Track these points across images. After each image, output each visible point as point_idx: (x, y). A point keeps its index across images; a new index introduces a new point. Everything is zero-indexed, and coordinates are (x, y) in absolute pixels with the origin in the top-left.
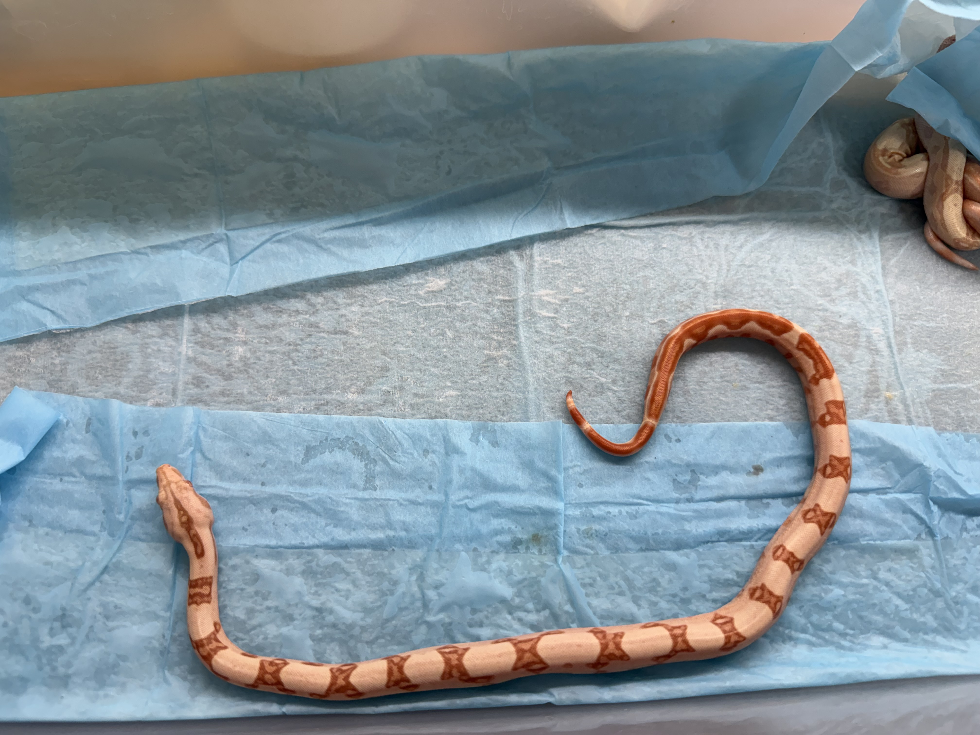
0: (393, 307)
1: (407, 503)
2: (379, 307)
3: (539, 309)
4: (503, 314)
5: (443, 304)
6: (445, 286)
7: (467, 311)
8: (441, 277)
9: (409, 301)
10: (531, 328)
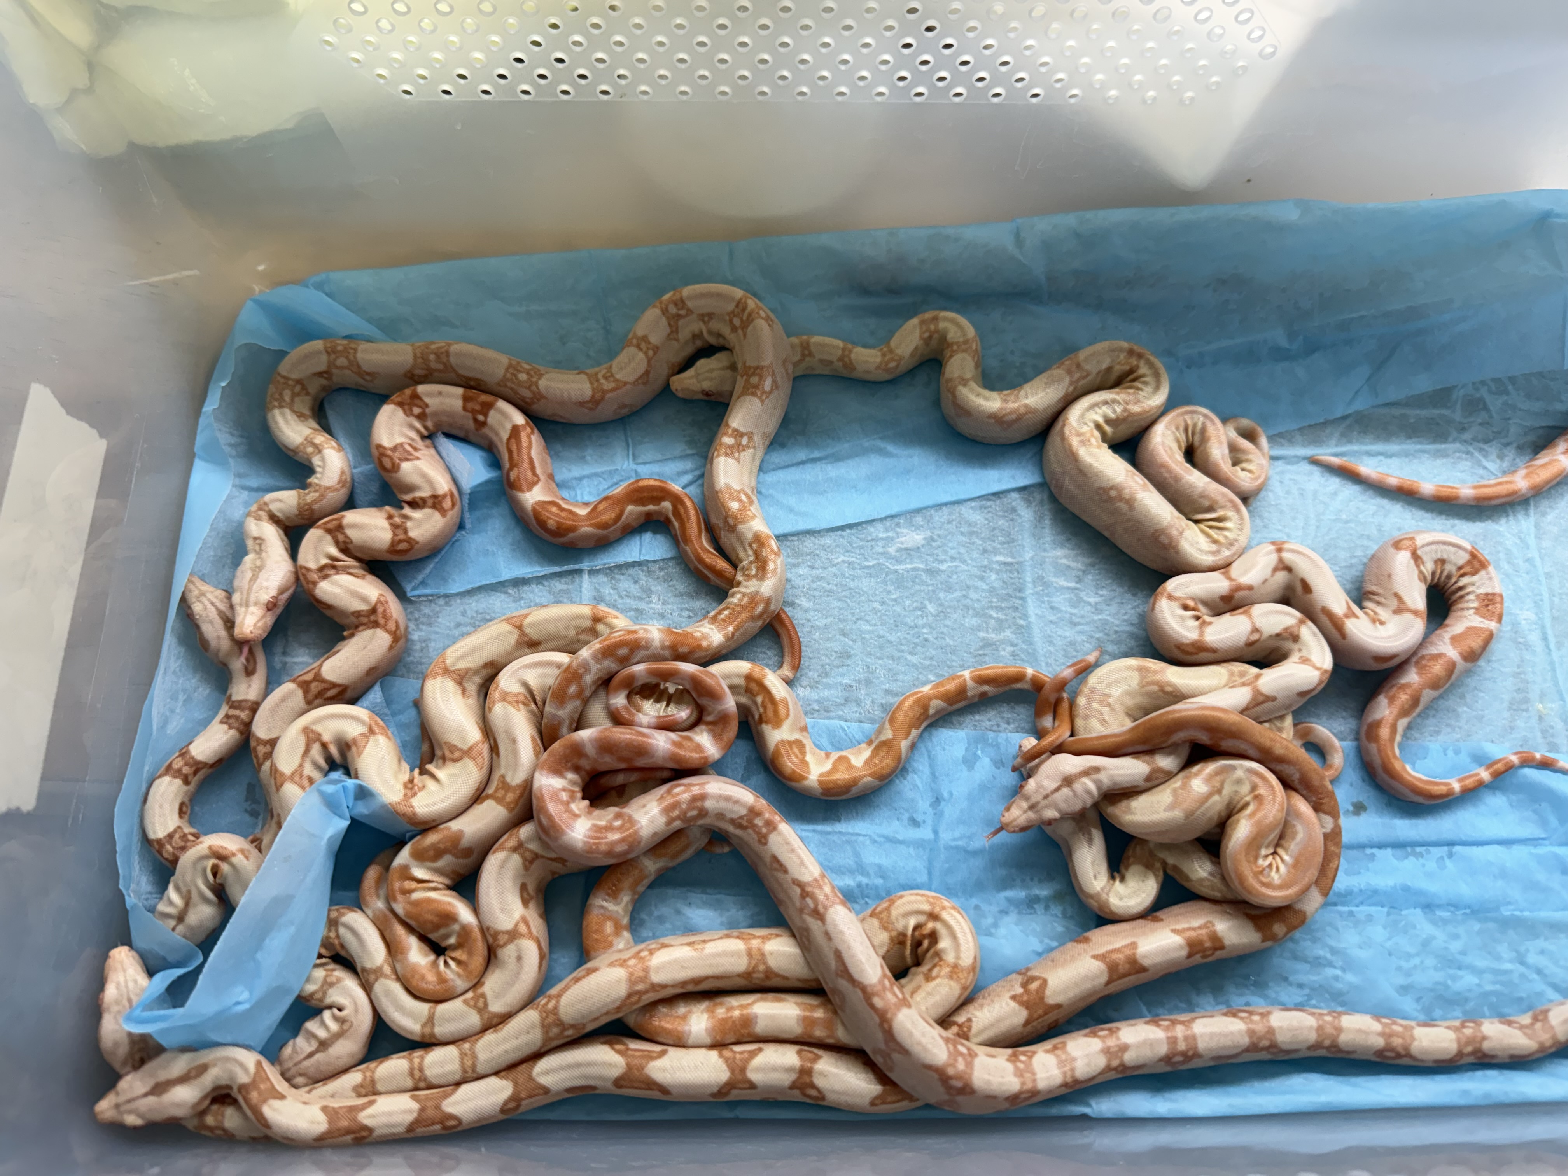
0: (854, 569)
1: (882, 840)
2: (834, 570)
3: (1055, 576)
4: (1004, 582)
5: (922, 566)
6: (923, 542)
7: (955, 577)
8: (918, 528)
9: (875, 562)
10: (1043, 602)
